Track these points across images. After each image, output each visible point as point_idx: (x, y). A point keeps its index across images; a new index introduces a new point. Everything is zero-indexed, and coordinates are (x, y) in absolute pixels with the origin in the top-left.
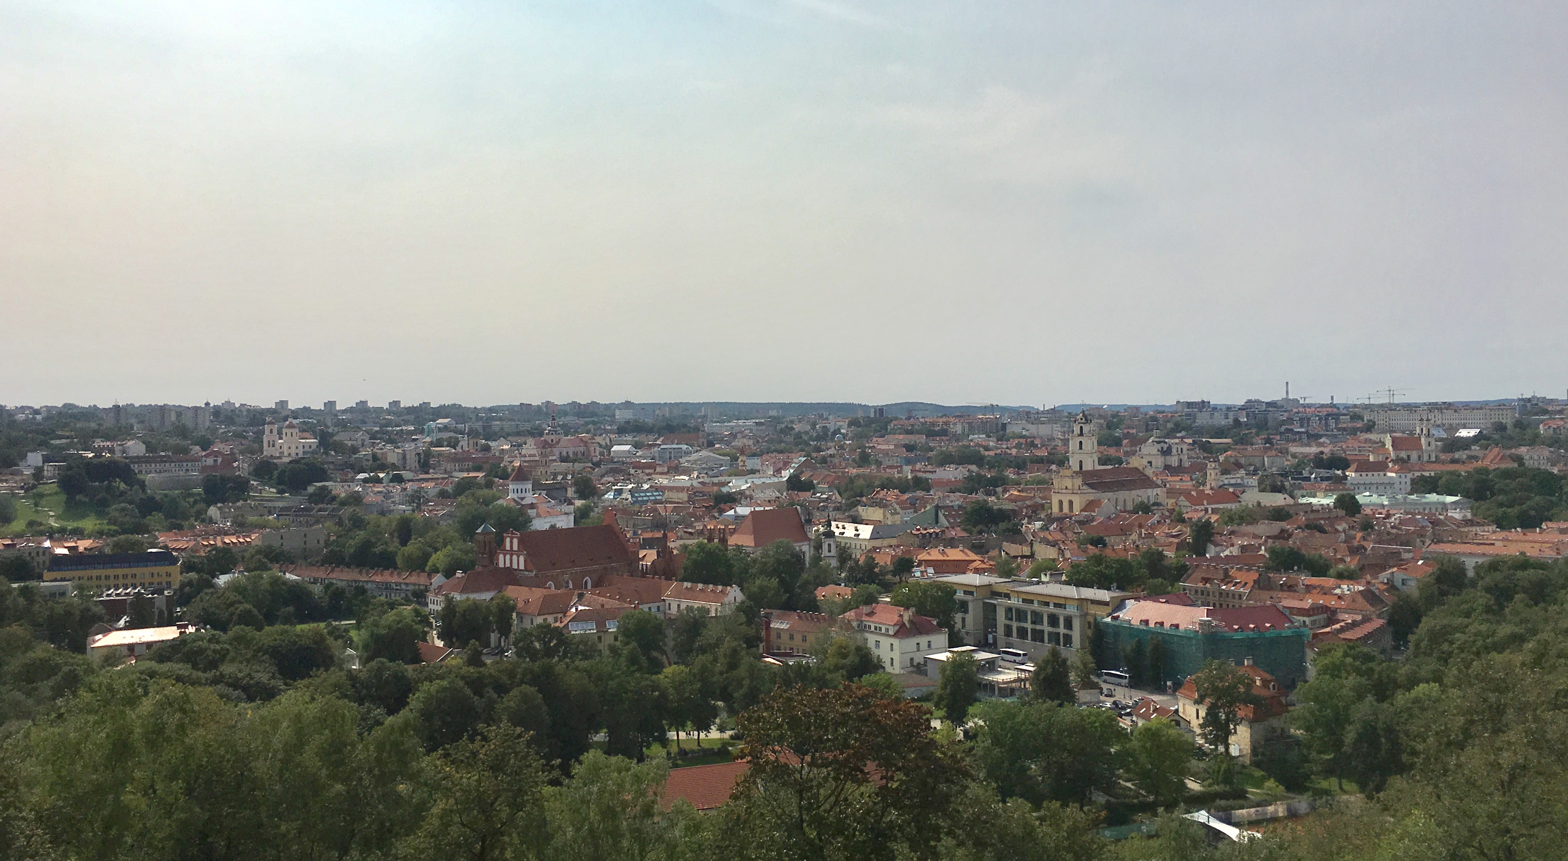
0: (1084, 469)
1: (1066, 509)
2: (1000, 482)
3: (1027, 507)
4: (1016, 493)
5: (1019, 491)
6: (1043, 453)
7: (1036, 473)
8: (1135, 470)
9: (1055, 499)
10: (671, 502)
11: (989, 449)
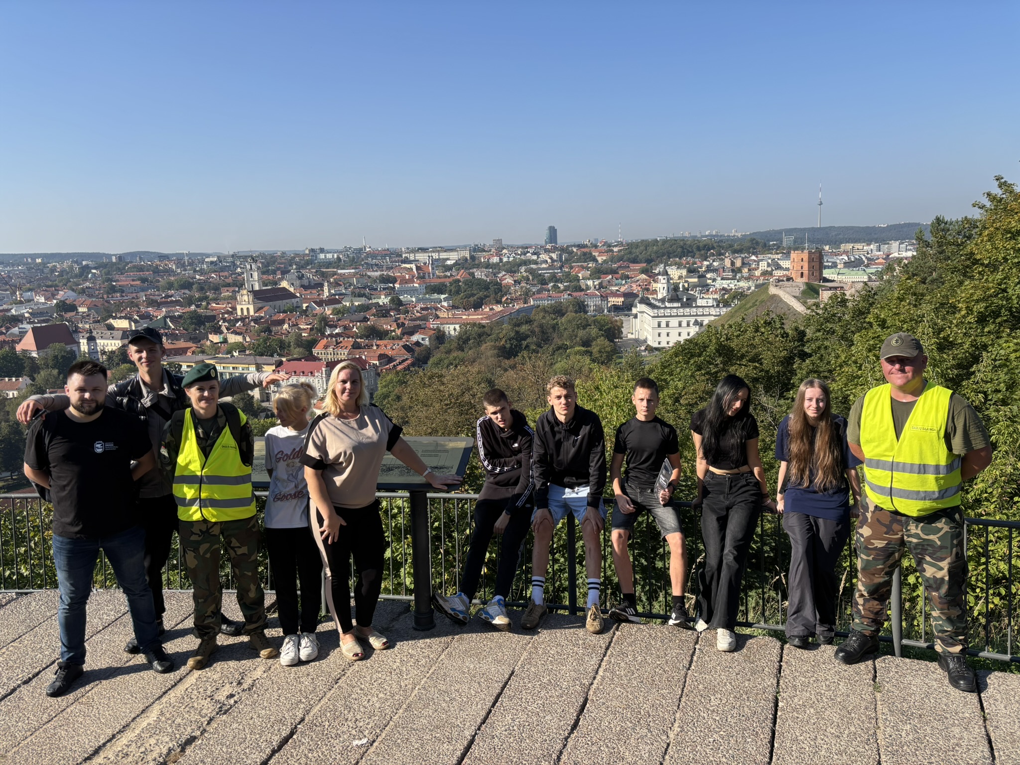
0: (255, 289)
1: (245, 313)
2: (204, 298)
3: (222, 313)
5: (217, 304)
6: (230, 280)
7: (225, 293)
8: (284, 288)
9: (239, 307)
11: (196, 280)
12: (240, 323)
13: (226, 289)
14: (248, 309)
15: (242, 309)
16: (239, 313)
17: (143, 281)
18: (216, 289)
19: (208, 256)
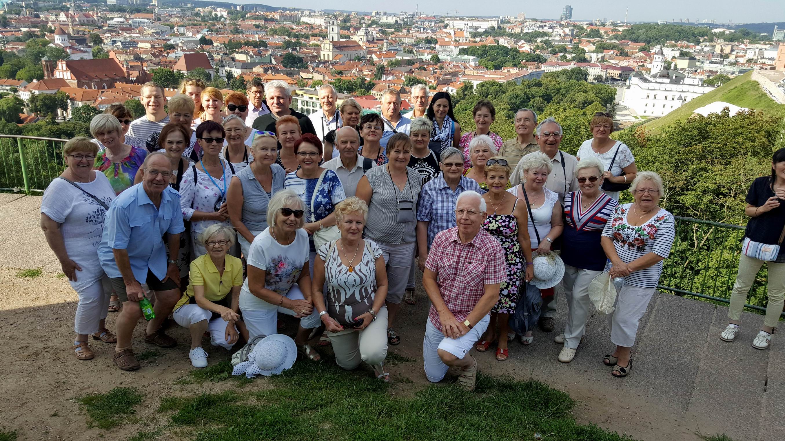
0: (334, 40)
1: (326, 59)
2: (298, 44)
3: (310, 57)
4: (305, 50)
6: (316, 32)
7: (313, 41)
9: (322, 53)
10: (142, 48)
11: (293, 29)
12: (322, 65)
13: (314, 38)
14: (328, 55)
15: (324, 55)
16: (322, 58)
17: (257, 26)
18: (307, 37)
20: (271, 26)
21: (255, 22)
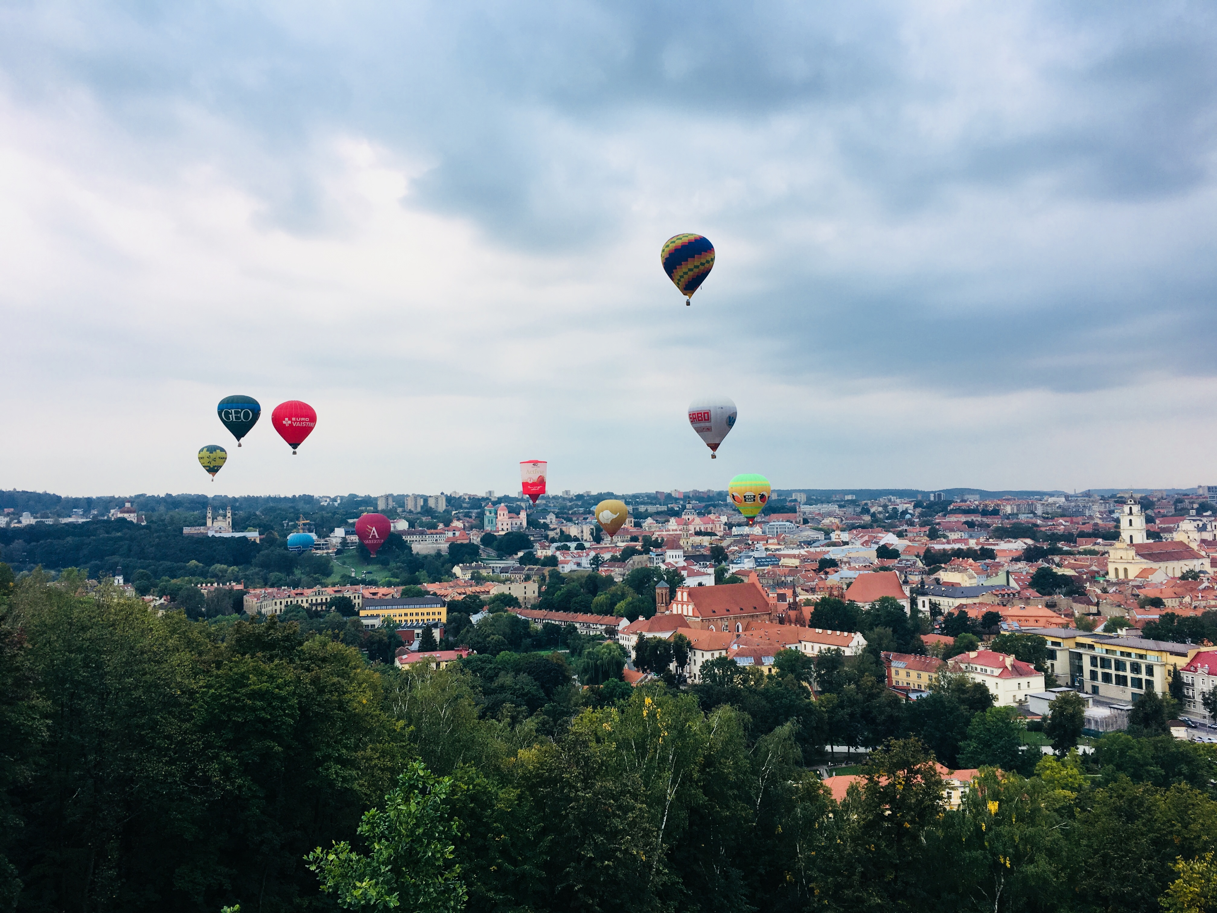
0: (1134, 542)
1: (1122, 576)
2: (1056, 552)
3: (1086, 573)
4: (1073, 561)
5: (1075, 560)
6: (1088, 529)
7: (1085, 545)
8: (1181, 543)
9: (1111, 568)
10: (786, 566)
11: (1038, 526)
12: (1114, 589)
13: (1083, 540)
14: (1126, 570)
15: (1116, 569)
16: (1111, 576)
17: (971, 525)
18: (1069, 538)
19: (1051, 495)
20: (996, 522)
21: (963, 518)
